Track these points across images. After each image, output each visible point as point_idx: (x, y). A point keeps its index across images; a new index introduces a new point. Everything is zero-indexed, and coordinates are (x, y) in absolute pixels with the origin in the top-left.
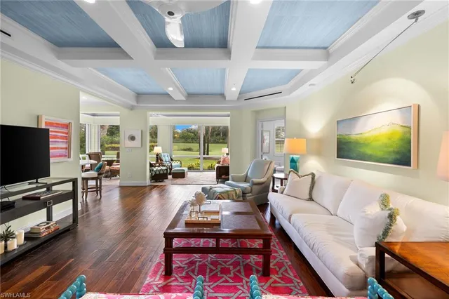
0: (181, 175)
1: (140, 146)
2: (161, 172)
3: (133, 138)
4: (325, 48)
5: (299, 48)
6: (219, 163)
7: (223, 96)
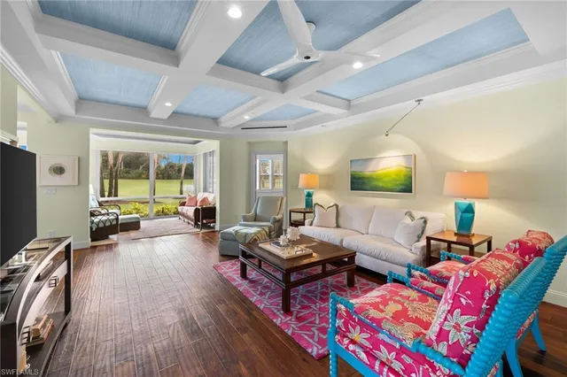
0: (133, 226)
1: (77, 184)
2: (108, 224)
3: (59, 170)
4: (349, 101)
5: (327, 94)
6: (183, 204)
7: (215, 120)
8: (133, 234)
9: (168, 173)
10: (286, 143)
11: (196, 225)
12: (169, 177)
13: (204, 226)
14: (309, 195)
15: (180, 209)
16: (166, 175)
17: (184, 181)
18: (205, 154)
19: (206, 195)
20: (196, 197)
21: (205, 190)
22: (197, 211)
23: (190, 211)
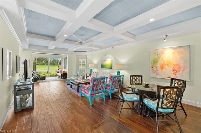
0: (44, 78)
1: (29, 67)
2: (37, 78)
5: (93, 45)
6: (58, 73)
7: (67, 49)
8: (44, 81)
9: (54, 63)
10: (87, 55)
11: (62, 78)
12: (54, 65)
13: (64, 78)
14: (91, 70)
15: (57, 74)
16: (53, 64)
17: (59, 66)
18: (65, 58)
19: (65, 70)
20: (62, 70)
21: (65, 69)
22: (62, 74)
23: (60, 74)
